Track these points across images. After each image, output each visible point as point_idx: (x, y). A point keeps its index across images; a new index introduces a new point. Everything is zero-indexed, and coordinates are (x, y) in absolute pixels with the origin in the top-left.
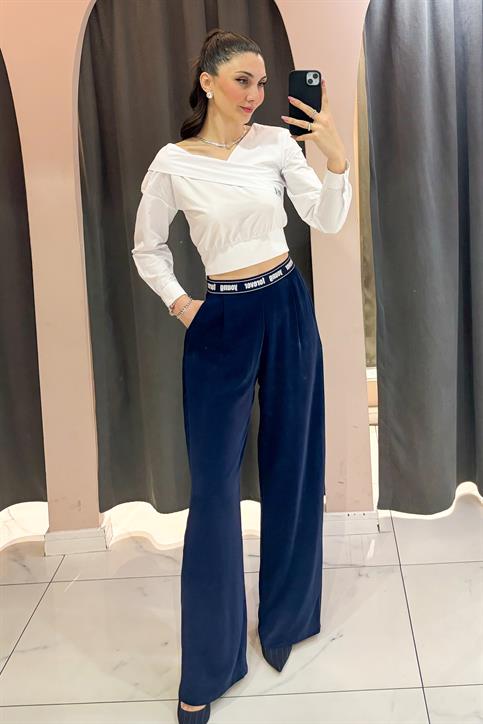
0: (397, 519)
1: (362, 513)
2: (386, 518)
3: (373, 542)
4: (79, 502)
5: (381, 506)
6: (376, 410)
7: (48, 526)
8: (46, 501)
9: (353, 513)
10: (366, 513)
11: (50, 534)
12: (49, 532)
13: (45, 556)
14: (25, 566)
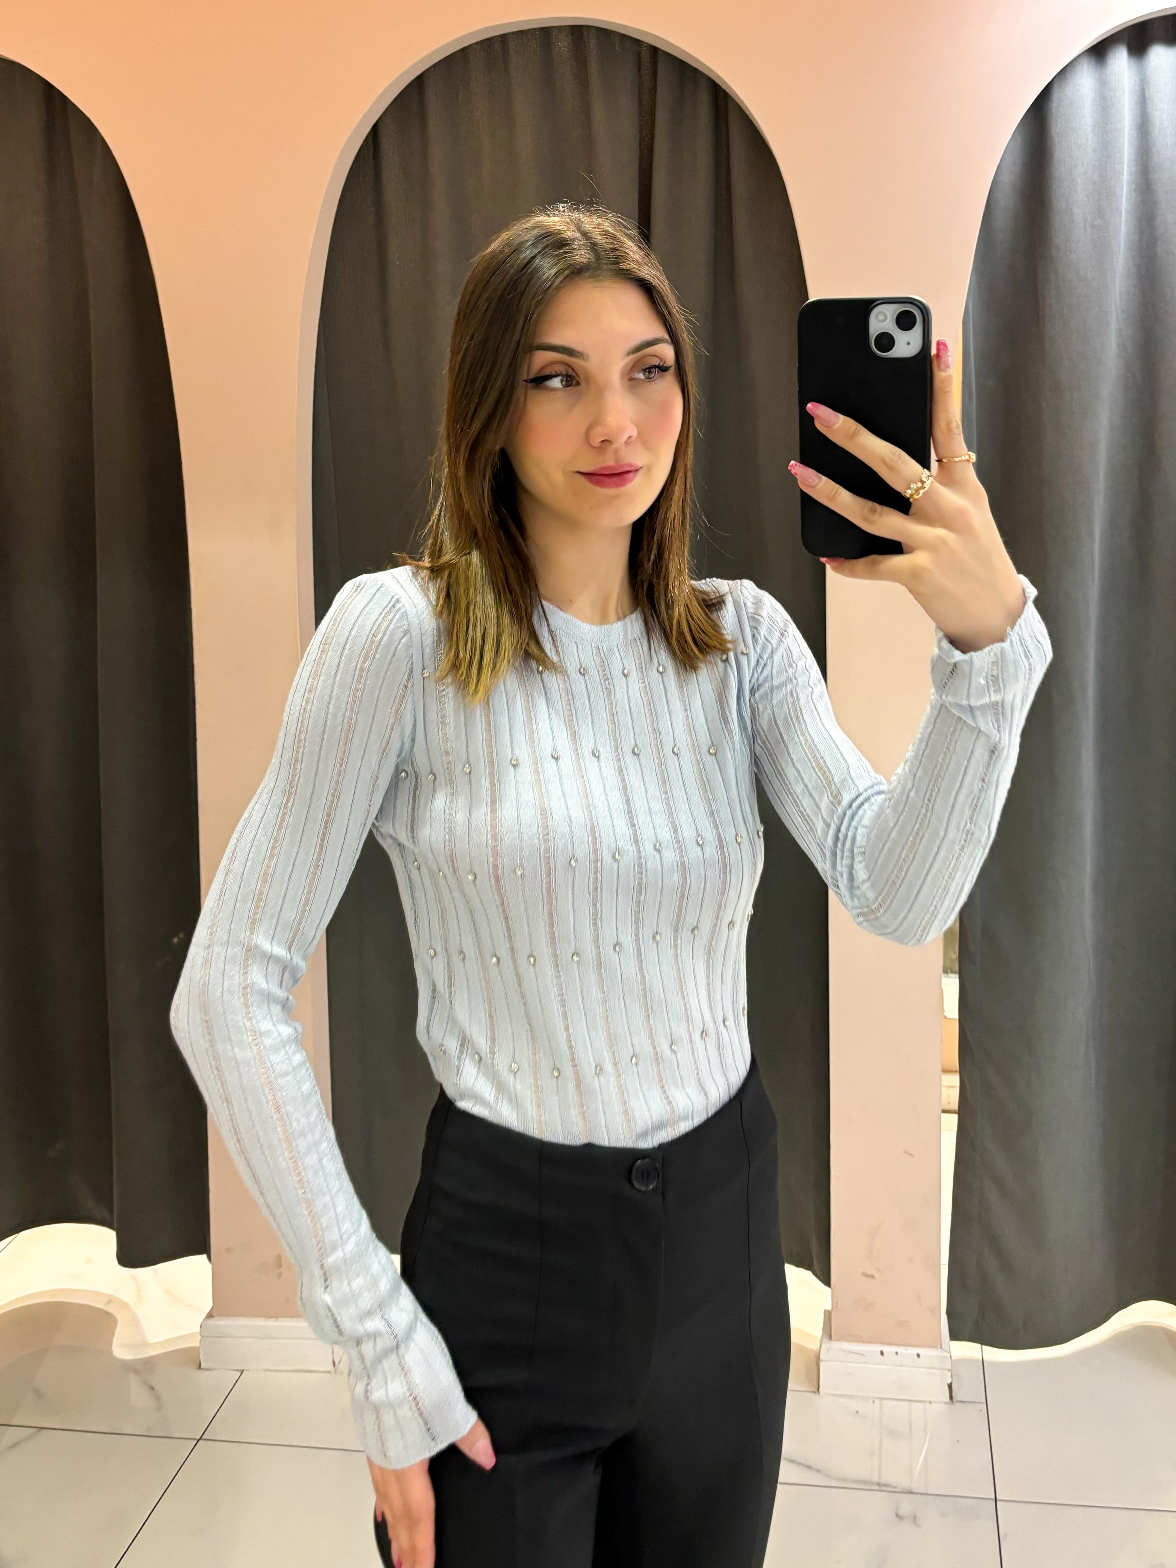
0: (995, 1363)
1: (914, 1351)
2: (971, 1361)
4: (279, 1259)
5: (955, 1333)
7: (208, 1305)
9: (894, 1349)
10: (921, 1351)
11: (212, 1322)
12: (210, 1315)
13: (200, 1367)
14: (152, 1388)
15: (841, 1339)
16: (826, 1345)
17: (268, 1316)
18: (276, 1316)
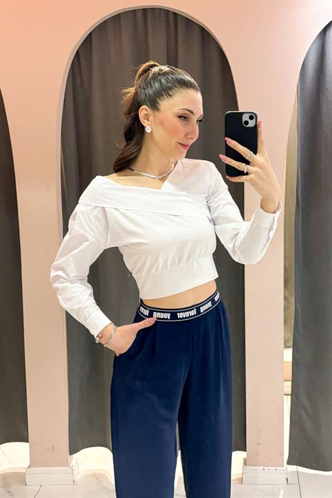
0: (302, 473)
1: (275, 468)
2: (294, 472)
3: (282, 491)
4: (53, 446)
5: (289, 463)
6: (290, 384)
8: (28, 442)
9: (268, 468)
10: (277, 468)
11: (30, 469)
12: (29, 467)
13: (26, 485)
14: (10, 492)
15: (250, 465)
16: (245, 467)
17: (50, 467)
18: (53, 466)
